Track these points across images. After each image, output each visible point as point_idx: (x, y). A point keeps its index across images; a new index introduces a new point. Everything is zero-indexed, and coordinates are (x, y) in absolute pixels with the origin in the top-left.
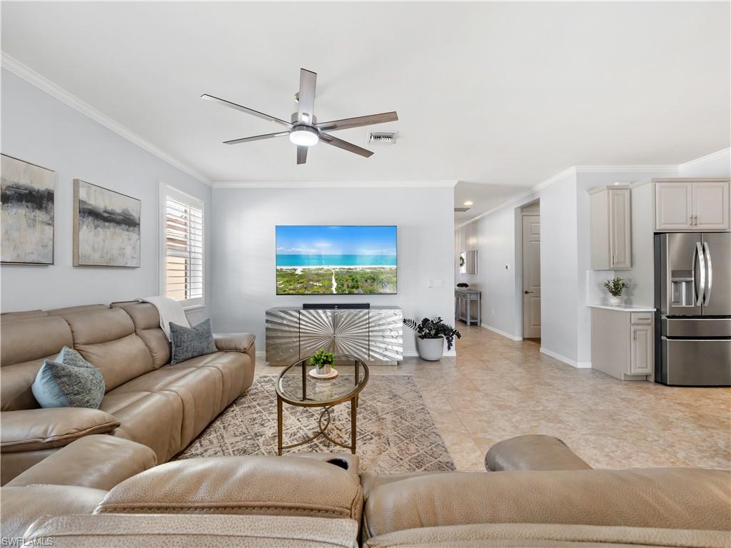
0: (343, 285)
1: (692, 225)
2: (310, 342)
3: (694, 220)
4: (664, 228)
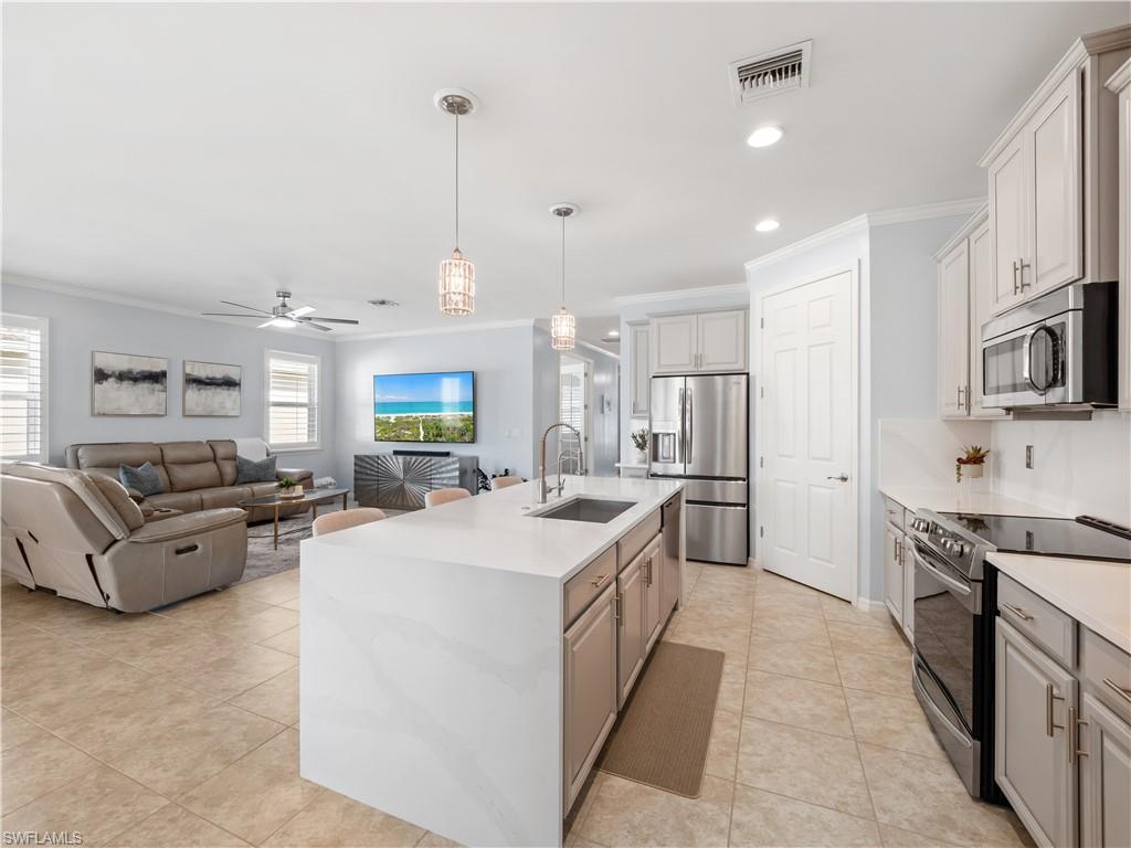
0: (429, 434)
1: (696, 365)
2: (386, 486)
3: (698, 359)
4: (664, 371)
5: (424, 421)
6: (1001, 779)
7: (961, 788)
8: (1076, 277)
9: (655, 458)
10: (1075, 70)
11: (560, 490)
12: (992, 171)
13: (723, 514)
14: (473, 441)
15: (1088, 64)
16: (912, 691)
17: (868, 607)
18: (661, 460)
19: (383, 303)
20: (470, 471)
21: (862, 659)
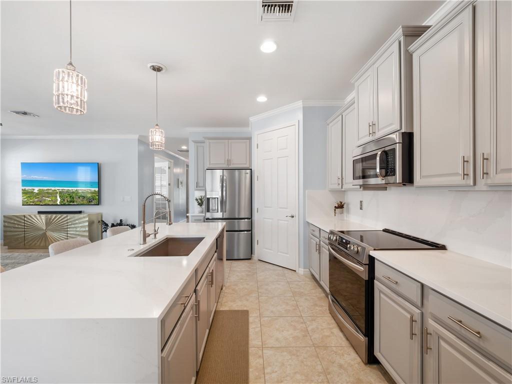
0: (64, 200)
1: (228, 164)
2: (31, 234)
3: (229, 161)
4: (212, 166)
5: (60, 193)
6: (377, 354)
7: (359, 360)
8: (399, 129)
9: (208, 211)
10: (397, 41)
11: (155, 235)
12: (356, 84)
13: (238, 235)
14: (99, 204)
15: (402, 39)
16: (328, 312)
17: (303, 272)
18: (211, 211)
19: (25, 113)
20: (96, 222)
21: (306, 299)
